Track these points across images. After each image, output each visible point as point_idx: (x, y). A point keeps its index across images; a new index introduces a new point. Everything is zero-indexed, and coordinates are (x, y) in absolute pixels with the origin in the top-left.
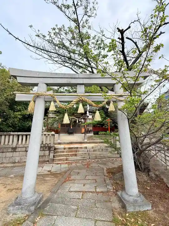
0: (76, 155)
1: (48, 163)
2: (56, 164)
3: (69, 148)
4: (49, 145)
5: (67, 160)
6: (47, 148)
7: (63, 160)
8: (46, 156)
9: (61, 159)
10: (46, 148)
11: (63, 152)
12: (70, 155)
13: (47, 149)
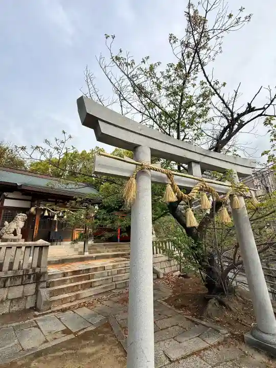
0: (90, 285)
1: (37, 313)
2: (58, 311)
3: (75, 272)
4: (37, 270)
5: (77, 297)
6: (32, 276)
7: (69, 300)
8: (29, 298)
9: (65, 299)
10: (29, 278)
11: (64, 282)
12: (80, 287)
13: (32, 279)
